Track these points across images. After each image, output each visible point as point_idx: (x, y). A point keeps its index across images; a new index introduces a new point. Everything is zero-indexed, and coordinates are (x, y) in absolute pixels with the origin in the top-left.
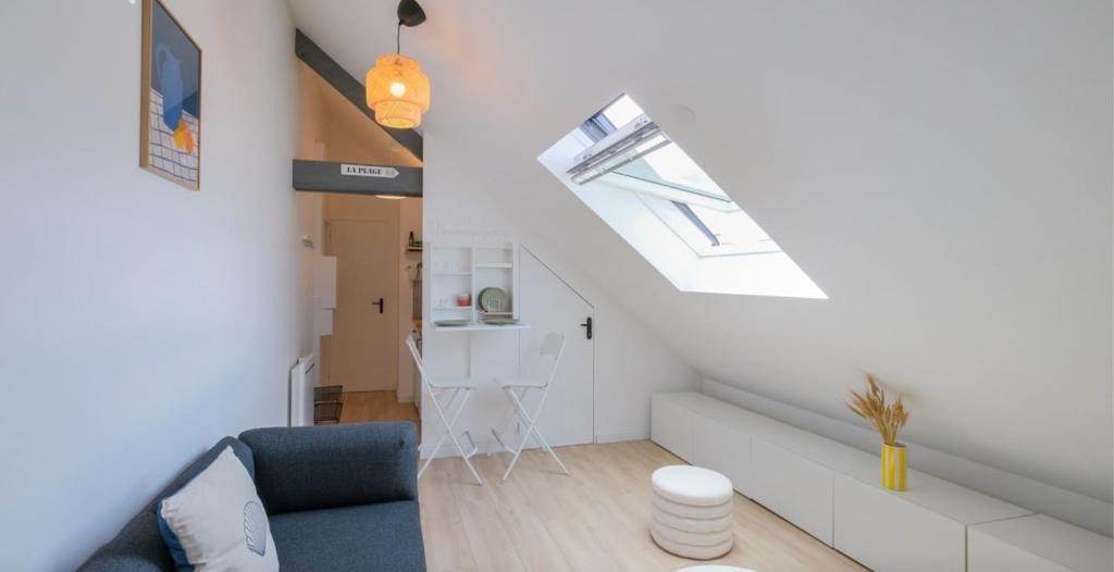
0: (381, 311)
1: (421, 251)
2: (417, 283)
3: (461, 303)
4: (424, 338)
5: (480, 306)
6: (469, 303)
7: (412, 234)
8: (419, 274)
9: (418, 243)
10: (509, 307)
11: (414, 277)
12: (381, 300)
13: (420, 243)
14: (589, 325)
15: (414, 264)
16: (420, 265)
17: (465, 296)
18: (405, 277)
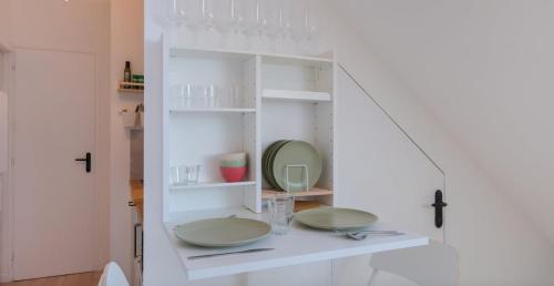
0: (88, 170)
1: (143, 88)
2: (136, 133)
3: (230, 174)
4: (145, 222)
5: (271, 184)
6: (245, 173)
7: (128, 64)
8: (138, 120)
9: (137, 77)
10: (323, 180)
11: (132, 125)
12: (88, 155)
13: (140, 78)
14: (439, 204)
15: (132, 107)
16: (140, 108)
17: (238, 160)
18: (118, 124)
